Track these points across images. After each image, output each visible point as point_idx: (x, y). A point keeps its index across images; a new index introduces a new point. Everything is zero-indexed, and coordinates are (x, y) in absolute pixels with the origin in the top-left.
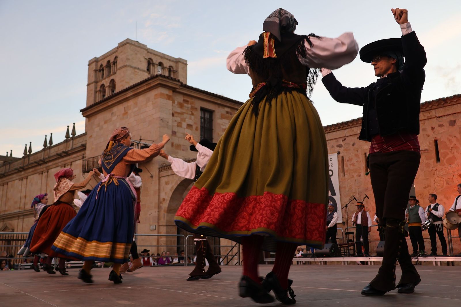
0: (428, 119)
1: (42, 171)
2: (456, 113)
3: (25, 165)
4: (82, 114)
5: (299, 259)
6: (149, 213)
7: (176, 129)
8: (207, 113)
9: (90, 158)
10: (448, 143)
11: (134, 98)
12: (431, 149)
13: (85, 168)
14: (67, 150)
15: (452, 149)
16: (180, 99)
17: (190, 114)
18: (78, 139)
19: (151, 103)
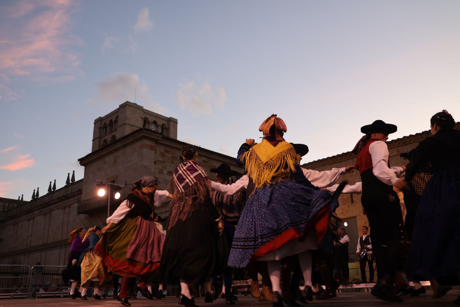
1: (46, 212)
3: (32, 208)
4: (79, 163)
7: (158, 175)
9: (84, 201)
13: (80, 210)
14: (67, 194)
16: (162, 149)
17: (171, 163)
18: (76, 184)
19: (136, 152)
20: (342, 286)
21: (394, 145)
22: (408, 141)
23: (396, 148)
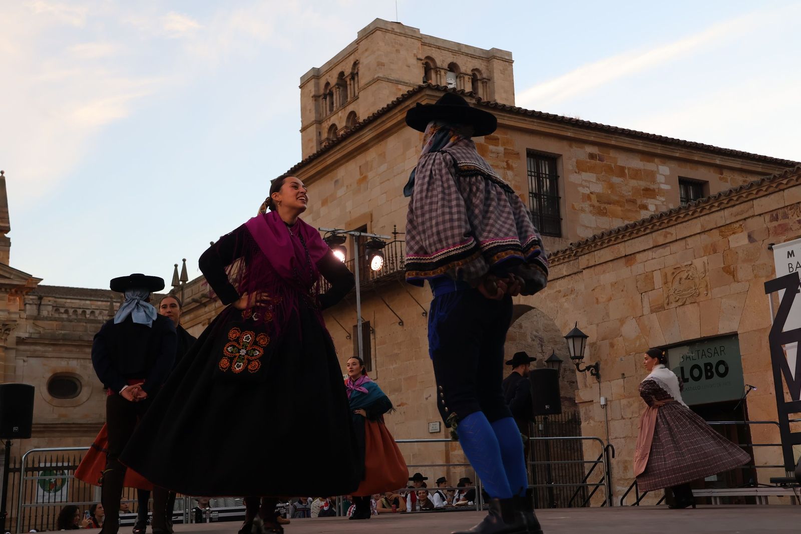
1: (208, 317)
6: (425, 396)
8: (543, 162)
11: (377, 143)
17: (504, 168)
19: (413, 150)
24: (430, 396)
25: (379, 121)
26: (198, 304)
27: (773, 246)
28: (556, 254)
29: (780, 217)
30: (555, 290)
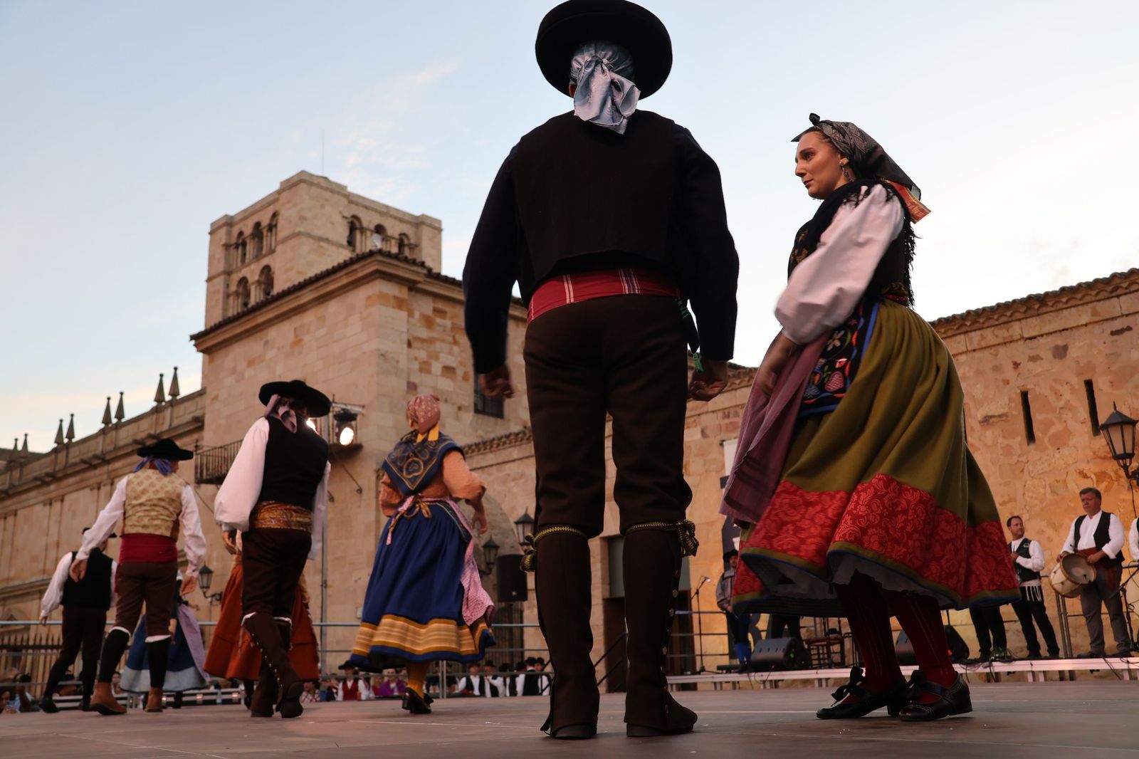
0: (1005, 343)
1: (98, 481)
2: (1066, 329)
3: (57, 469)
4: (195, 345)
5: (713, 677)
6: (354, 578)
7: (416, 378)
9: (212, 450)
10: (1052, 398)
11: (316, 305)
12: (1014, 413)
13: (201, 474)
14: (158, 432)
15: (1062, 411)
16: (425, 306)
17: (450, 343)
18: (186, 404)
19: (357, 316)
20: (963, 666)
21: (1084, 296)
22: (1125, 285)
23: (1090, 305)
24: (360, 578)
25: (322, 282)
26: (86, 466)
27: (724, 443)
28: (507, 437)
29: (731, 415)
30: (504, 473)
